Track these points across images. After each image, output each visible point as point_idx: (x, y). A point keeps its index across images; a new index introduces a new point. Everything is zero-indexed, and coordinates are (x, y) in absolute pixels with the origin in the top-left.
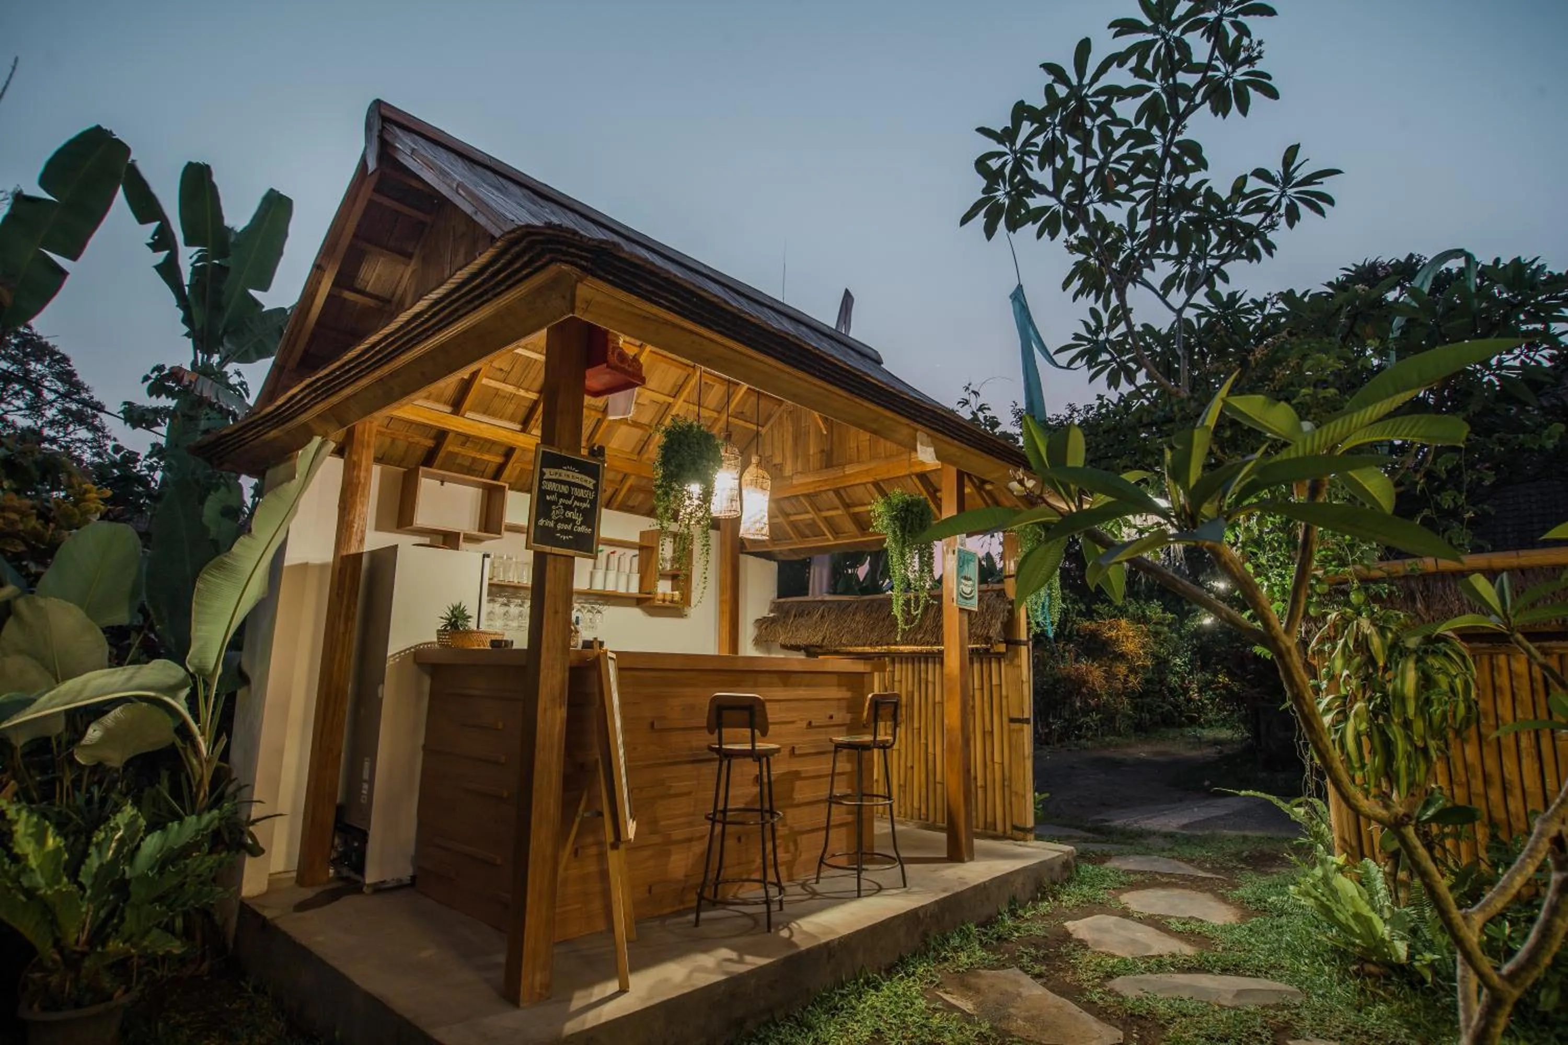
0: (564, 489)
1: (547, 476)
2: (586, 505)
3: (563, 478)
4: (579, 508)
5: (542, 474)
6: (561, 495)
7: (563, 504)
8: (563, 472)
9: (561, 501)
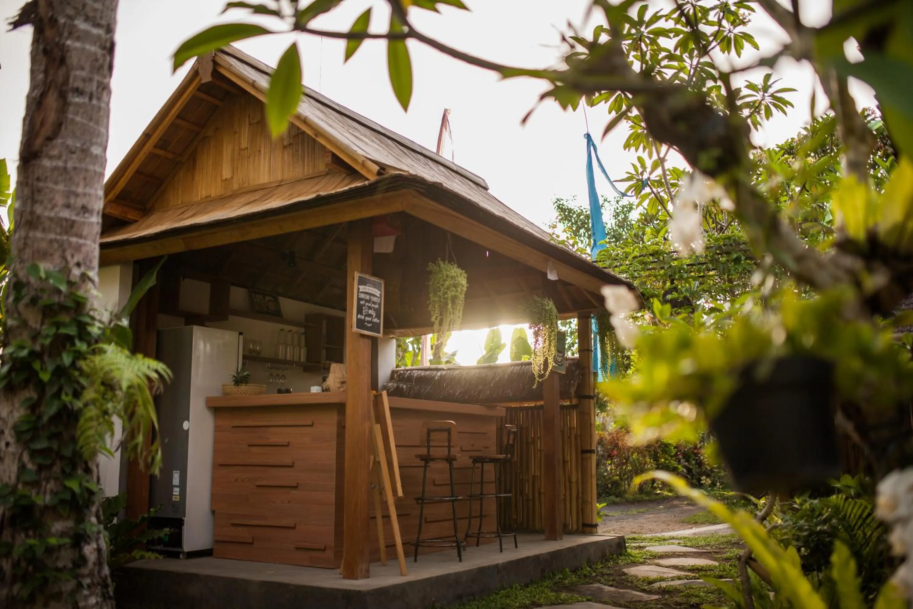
0: (368, 297)
1: (360, 290)
2: (377, 306)
3: (367, 291)
4: (374, 308)
5: (359, 289)
6: (367, 301)
7: (368, 306)
8: (368, 288)
9: (367, 304)
